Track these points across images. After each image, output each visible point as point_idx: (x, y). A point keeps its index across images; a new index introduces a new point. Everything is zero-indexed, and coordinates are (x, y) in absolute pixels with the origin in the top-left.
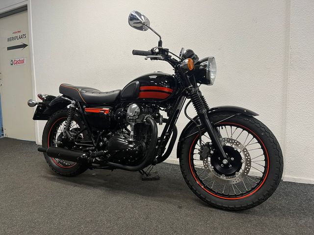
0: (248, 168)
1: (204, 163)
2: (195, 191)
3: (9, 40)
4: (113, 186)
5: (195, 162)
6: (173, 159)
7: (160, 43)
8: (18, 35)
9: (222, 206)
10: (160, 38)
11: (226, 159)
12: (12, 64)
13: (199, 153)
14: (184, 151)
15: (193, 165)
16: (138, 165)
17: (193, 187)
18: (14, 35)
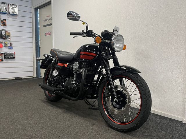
3: (44, 21)
4: (69, 109)
7: (87, 27)
8: (48, 18)
10: (87, 25)
11: (116, 98)
12: (45, 35)
16: (76, 97)
18: (46, 18)
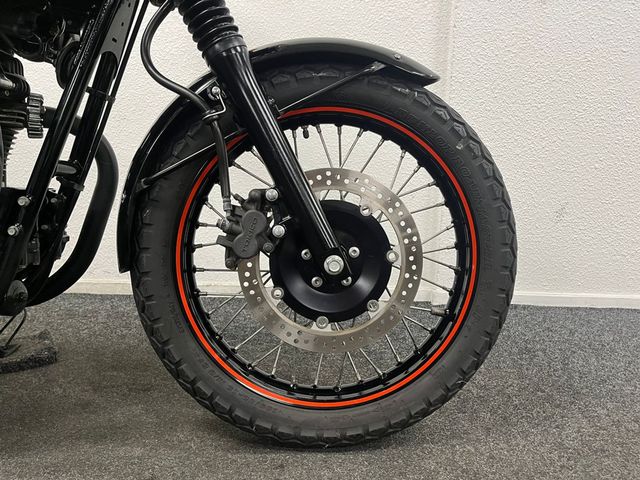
0: (410, 280)
1: (242, 279)
2: (211, 398)
5: (201, 281)
6: (106, 275)
9: (320, 439)
13: (220, 240)
14: (153, 235)
15: (194, 293)
17: (199, 384)
